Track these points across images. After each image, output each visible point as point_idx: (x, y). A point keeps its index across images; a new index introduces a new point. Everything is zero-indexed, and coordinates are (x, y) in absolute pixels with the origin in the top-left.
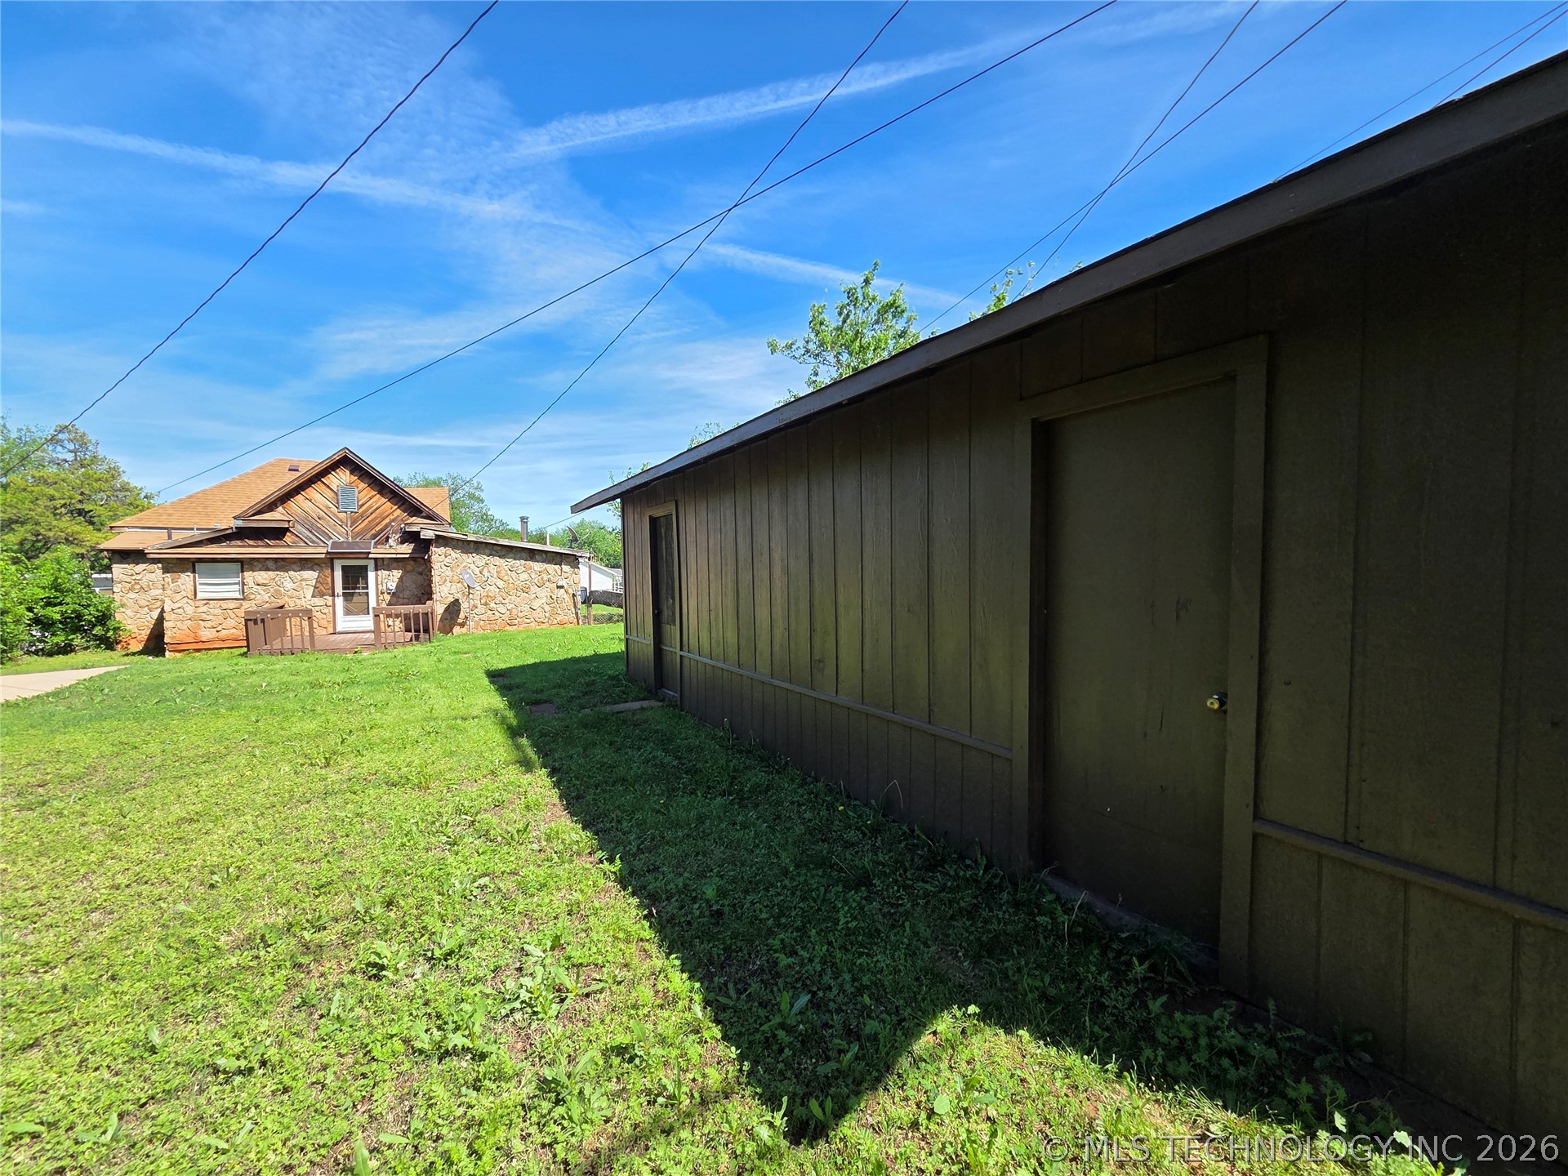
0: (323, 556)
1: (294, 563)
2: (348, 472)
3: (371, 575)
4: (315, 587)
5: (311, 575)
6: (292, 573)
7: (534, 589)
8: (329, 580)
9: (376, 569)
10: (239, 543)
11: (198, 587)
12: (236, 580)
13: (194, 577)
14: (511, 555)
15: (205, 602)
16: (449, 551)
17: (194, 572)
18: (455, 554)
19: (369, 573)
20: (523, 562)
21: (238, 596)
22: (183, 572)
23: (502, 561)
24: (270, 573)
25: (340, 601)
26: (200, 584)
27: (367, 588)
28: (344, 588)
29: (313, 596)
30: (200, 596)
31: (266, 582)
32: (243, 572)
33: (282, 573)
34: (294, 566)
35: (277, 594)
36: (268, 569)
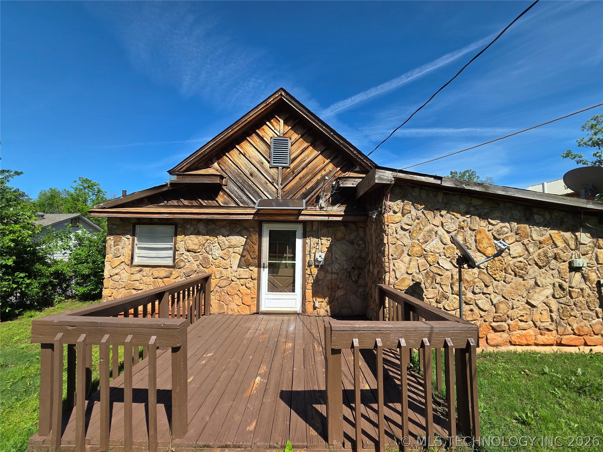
0: (251, 217)
1: (224, 227)
2: (282, 121)
3: (299, 243)
4: (242, 256)
5: (239, 240)
6: (221, 238)
7: (533, 270)
8: (256, 247)
9: (305, 236)
10: (175, 203)
11: (136, 251)
12: (170, 245)
13: (133, 240)
14: (498, 214)
15: (138, 269)
16: (409, 206)
17: (133, 235)
18: (415, 211)
19: (297, 240)
20: (514, 225)
21: (170, 262)
22: (124, 234)
23: (483, 223)
24: (200, 237)
25: (265, 273)
26: (140, 248)
27: (294, 258)
28: (270, 257)
29: (239, 266)
30: (136, 261)
31: (196, 247)
32: (176, 235)
33: (212, 238)
34: (224, 231)
35: (205, 263)
36: (198, 233)
